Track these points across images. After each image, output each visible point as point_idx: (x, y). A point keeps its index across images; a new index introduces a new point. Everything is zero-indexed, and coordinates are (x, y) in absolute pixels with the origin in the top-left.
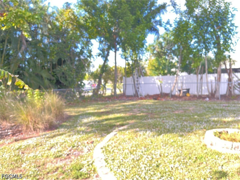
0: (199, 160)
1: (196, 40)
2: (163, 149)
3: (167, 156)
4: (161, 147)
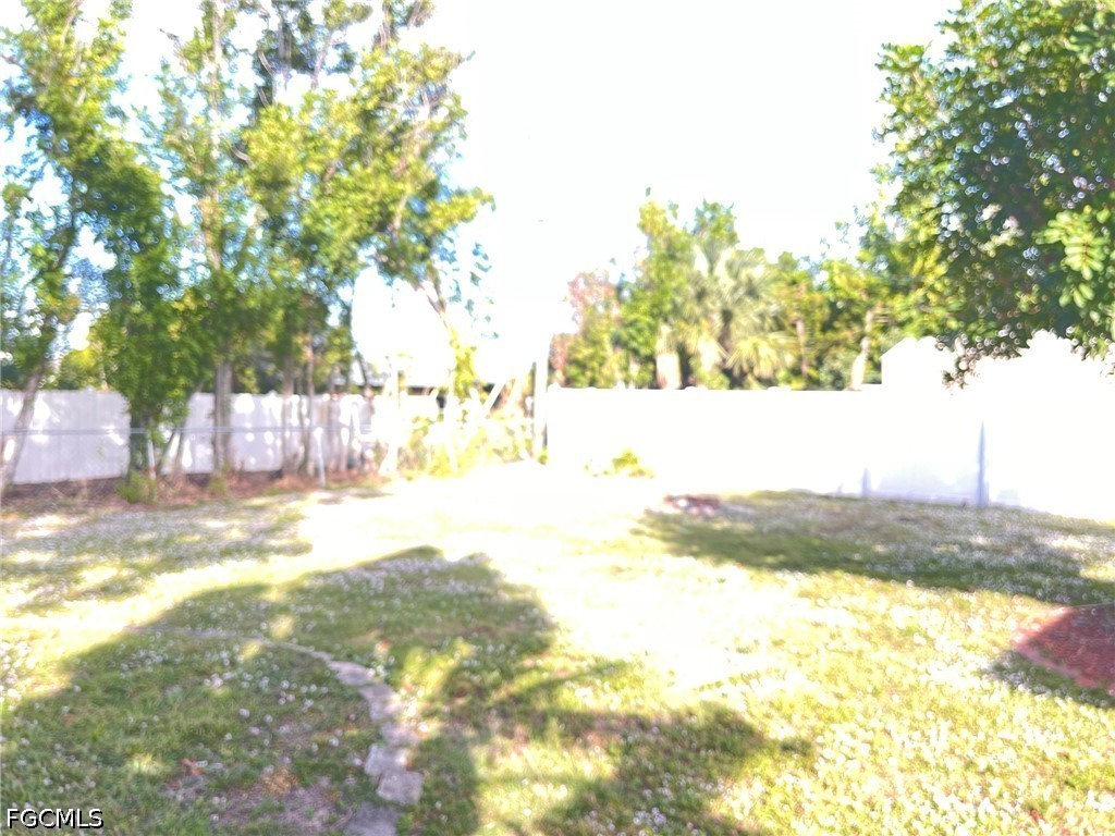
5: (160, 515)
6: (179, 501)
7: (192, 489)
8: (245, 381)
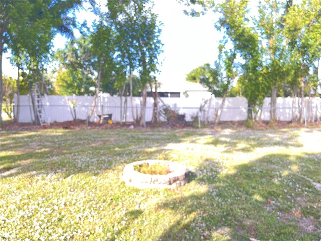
0: (114, 202)
1: (119, 53)
2: (70, 195)
3: (74, 205)
4: (67, 193)
5: (256, 131)
6: (261, 128)
7: (264, 125)
8: (280, 94)
